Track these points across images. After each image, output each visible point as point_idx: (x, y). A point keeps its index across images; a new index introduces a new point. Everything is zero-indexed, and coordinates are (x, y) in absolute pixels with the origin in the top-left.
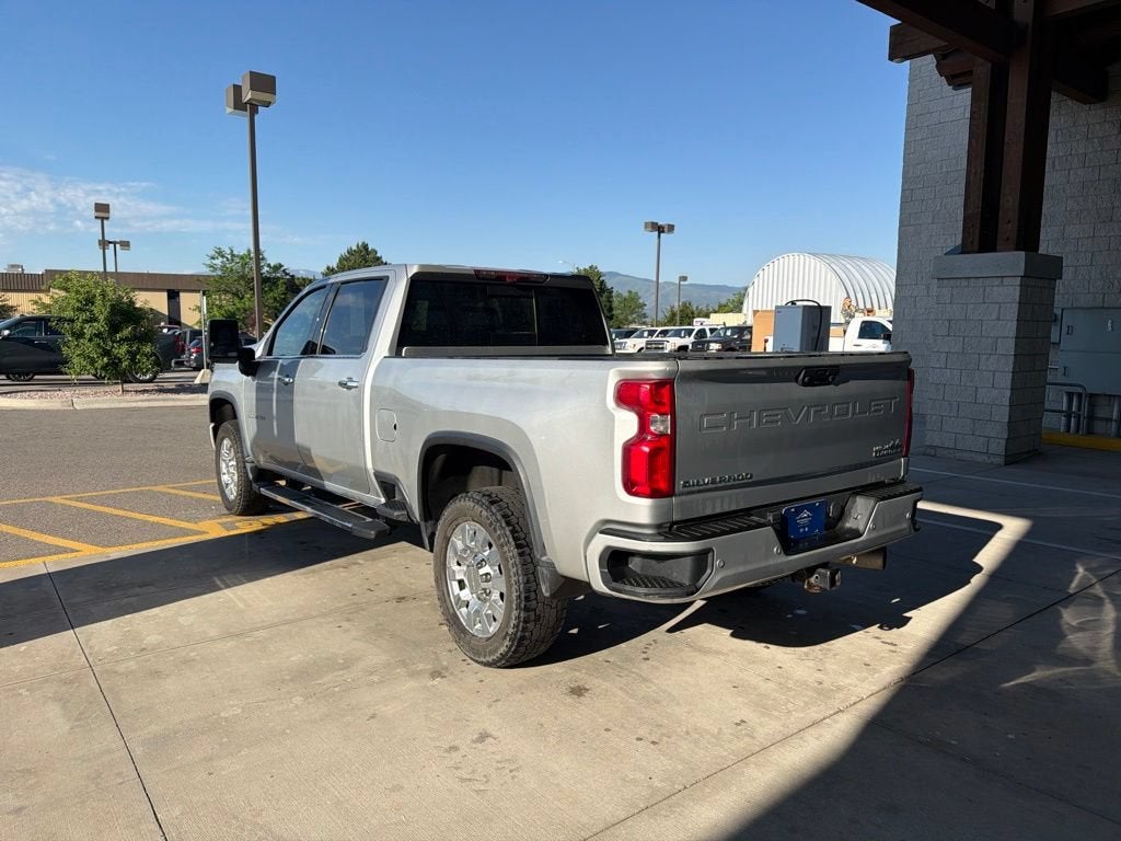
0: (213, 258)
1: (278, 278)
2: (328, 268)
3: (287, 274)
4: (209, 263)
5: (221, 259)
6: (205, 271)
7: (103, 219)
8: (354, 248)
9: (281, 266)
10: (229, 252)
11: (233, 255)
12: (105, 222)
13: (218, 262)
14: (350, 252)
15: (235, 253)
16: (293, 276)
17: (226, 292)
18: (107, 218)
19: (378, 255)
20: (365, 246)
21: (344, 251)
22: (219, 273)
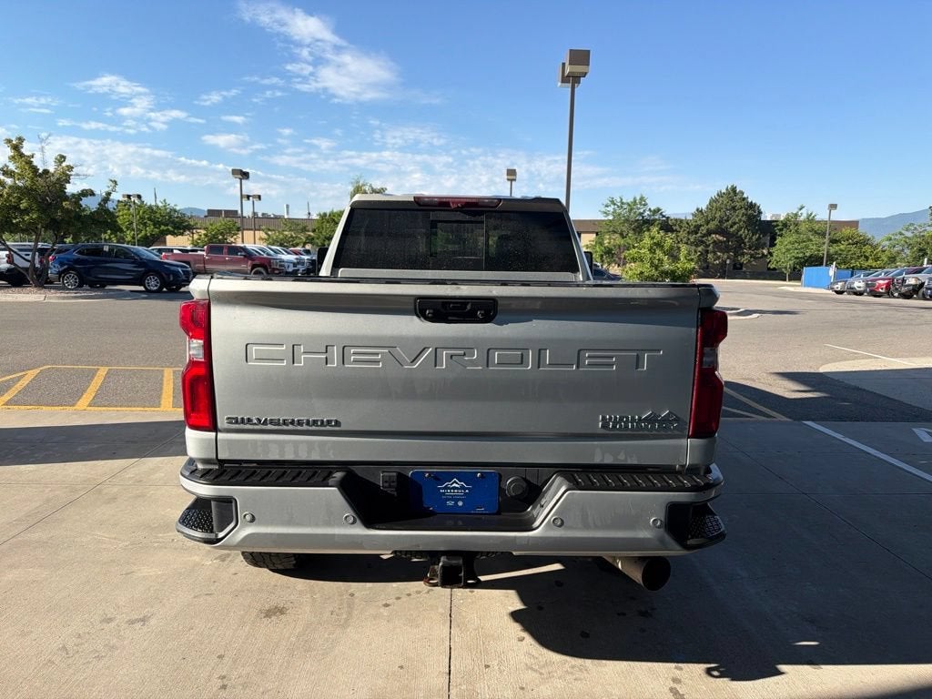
0: (607, 206)
1: (656, 220)
2: (698, 210)
3: (664, 216)
4: (604, 209)
5: (613, 206)
6: (601, 217)
7: (512, 180)
8: (724, 191)
9: (659, 210)
10: (619, 200)
11: (623, 203)
12: (513, 183)
13: (611, 209)
14: (720, 195)
15: (624, 201)
16: (668, 218)
17: (615, 232)
18: (515, 180)
19: (745, 196)
20: (734, 189)
21: (714, 194)
22: (611, 218)
